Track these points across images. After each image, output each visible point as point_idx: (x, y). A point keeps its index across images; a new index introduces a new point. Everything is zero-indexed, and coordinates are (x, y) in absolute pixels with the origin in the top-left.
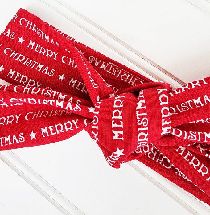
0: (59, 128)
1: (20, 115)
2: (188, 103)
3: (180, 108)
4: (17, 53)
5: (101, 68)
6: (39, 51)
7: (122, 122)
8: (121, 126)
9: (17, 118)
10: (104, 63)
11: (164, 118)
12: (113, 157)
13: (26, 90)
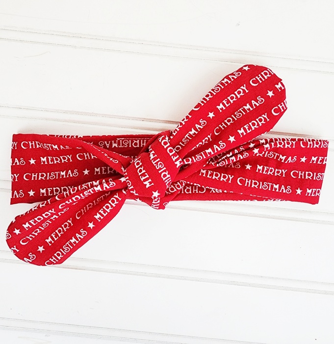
0: (107, 207)
1: (71, 219)
2: (187, 137)
3: (183, 143)
4: (37, 174)
5: (113, 147)
6: (54, 162)
7: (146, 174)
8: (147, 176)
9: (70, 222)
10: (113, 142)
11: (172, 155)
12: (155, 201)
13: (67, 194)
